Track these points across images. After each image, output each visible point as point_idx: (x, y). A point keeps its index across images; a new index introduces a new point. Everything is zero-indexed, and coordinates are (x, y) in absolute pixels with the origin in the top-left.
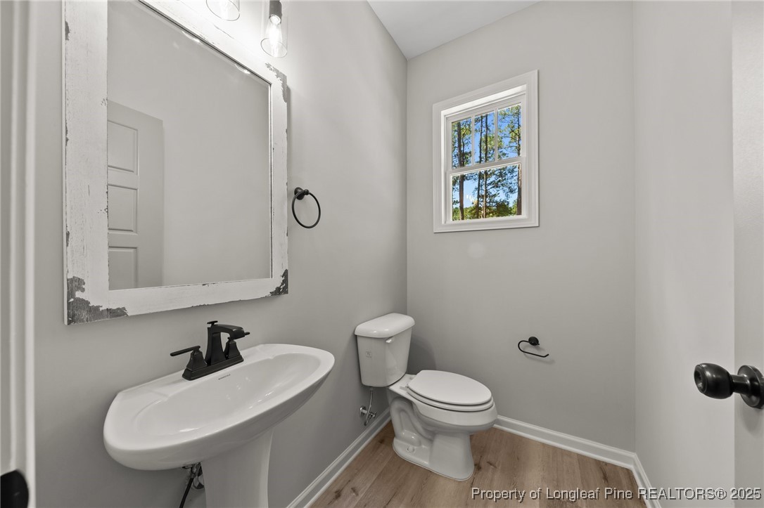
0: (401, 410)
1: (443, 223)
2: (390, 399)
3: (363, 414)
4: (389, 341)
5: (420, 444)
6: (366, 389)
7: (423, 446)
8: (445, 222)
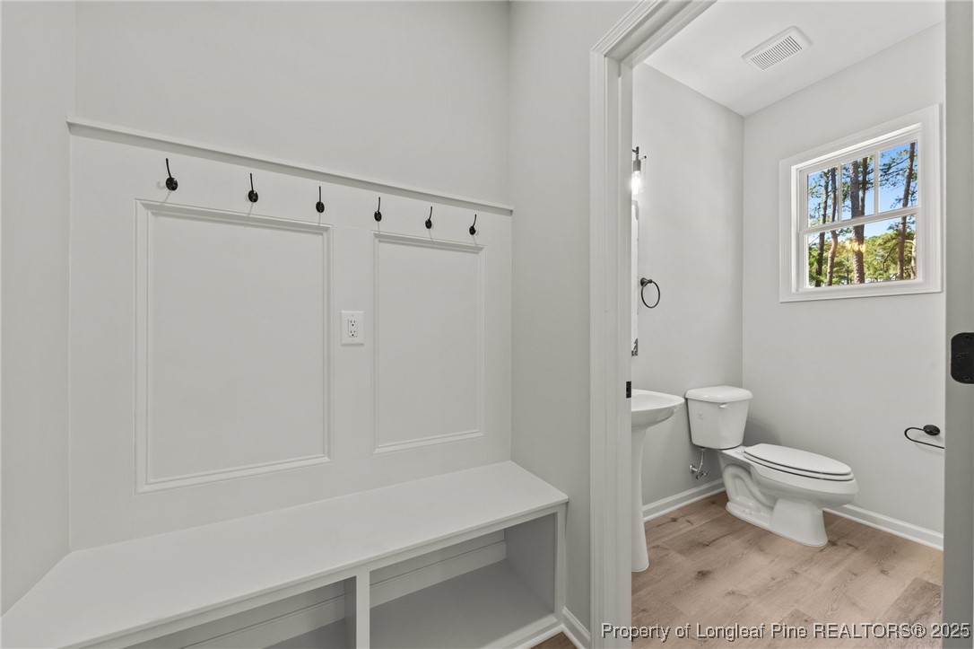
0: (736, 477)
1: (793, 290)
2: (723, 465)
3: (693, 472)
4: (723, 406)
5: (759, 511)
6: (697, 449)
7: (762, 514)
8: (797, 290)
